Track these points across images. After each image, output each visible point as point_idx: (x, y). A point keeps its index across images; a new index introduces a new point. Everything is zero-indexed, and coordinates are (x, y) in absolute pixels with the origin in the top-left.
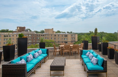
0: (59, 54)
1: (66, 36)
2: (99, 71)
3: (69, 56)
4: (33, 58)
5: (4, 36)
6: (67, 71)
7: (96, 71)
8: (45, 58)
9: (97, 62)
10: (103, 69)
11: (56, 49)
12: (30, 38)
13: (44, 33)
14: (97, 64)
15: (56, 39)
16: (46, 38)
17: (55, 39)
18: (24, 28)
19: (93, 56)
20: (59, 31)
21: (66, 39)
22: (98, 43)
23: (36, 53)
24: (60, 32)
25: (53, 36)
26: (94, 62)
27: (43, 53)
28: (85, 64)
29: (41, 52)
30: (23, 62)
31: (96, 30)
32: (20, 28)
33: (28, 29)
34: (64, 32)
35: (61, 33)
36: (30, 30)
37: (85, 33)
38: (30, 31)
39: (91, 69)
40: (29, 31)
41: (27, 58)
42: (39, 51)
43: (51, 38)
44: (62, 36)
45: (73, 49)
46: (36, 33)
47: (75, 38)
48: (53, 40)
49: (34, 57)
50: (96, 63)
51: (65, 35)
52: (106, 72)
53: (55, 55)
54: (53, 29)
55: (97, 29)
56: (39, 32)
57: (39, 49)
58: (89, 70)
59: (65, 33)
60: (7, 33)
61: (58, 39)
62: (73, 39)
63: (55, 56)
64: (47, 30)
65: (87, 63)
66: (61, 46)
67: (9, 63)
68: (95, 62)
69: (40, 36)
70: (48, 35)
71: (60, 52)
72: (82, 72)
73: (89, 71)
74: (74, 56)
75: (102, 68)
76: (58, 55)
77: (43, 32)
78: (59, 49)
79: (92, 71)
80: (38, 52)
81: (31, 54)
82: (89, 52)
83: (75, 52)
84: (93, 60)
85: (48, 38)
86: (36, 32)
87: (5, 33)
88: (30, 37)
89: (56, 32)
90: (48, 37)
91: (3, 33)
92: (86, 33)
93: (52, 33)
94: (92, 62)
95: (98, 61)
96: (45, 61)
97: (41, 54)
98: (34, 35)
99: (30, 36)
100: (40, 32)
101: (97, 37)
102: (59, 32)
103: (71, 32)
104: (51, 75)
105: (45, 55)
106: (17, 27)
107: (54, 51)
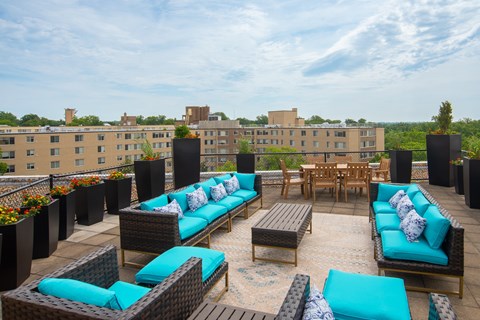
0: (300, 192)
1: (343, 134)
2: (427, 266)
3: (331, 204)
4: (206, 202)
5: (154, 136)
6: (313, 252)
7: (415, 265)
8: (247, 203)
9: (421, 231)
10: (446, 263)
11: (288, 176)
12: (224, 141)
13: (266, 126)
14: (423, 237)
15: (305, 143)
16: (275, 142)
17: (303, 144)
18: (206, 109)
19: (409, 208)
20: (317, 117)
21: (340, 145)
22: (452, 162)
23: (217, 187)
24: (322, 121)
25: (297, 136)
26: (411, 230)
27: (243, 187)
28: (379, 236)
29: (236, 184)
30: (174, 208)
31: (446, 109)
32: (196, 110)
33: (217, 114)
34: (334, 122)
35: (325, 125)
36: (222, 115)
37: (415, 125)
38: (224, 118)
39: (396, 254)
40: (220, 118)
41: (189, 198)
42: (230, 181)
43: (291, 141)
44: (328, 135)
45: (347, 181)
46: (240, 126)
47: (373, 142)
48: (296, 147)
49: (211, 198)
50: (419, 234)
51: (340, 131)
52: (460, 273)
53: (284, 197)
54: (295, 110)
55: (449, 105)
56: (252, 122)
57: (232, 175)
58: (386, 258)
59: (337, 125)
60: (162, 127)
61: (315, 145)
62: (368, 146)
63: (286, 198)
64: (278, 115)
65: (384, 232)
66: (305, 166)
67: (136, 208)
68: (413, 229)
69: (253, 133)
70: (280, 131)
71: (302, 186)
72: (366, 261)
73: (387, 262)
74: (351, 206)
75: (441, 257)
76: (296, 198)
77: (263, 121)
78: (302, 176)
79: (399, 263)
80: (225, 184)
81: (201, 188)
82: (402, 192)
83: (358, 190)
84: (406, 221)
85: (280, 142)
86: (243, 122)
87: (157, 128)
88: (223, 138)
89: (307, 123)
90: (279, 137)
91: (151, 127)
92: (420, 124)
93: (293, 126)
94: (402, 230)
95: (424, 226)
96: (246, 212)
97: (237, 190)
98: (235, 131)
99: (223, 134)
100: (256, 122)
101: (448, 136)
102: (317, 120)
103: (362, 121)
104: (254, 259)
105: (248, 194)
106: (187, 108)
107: (284, 184)
